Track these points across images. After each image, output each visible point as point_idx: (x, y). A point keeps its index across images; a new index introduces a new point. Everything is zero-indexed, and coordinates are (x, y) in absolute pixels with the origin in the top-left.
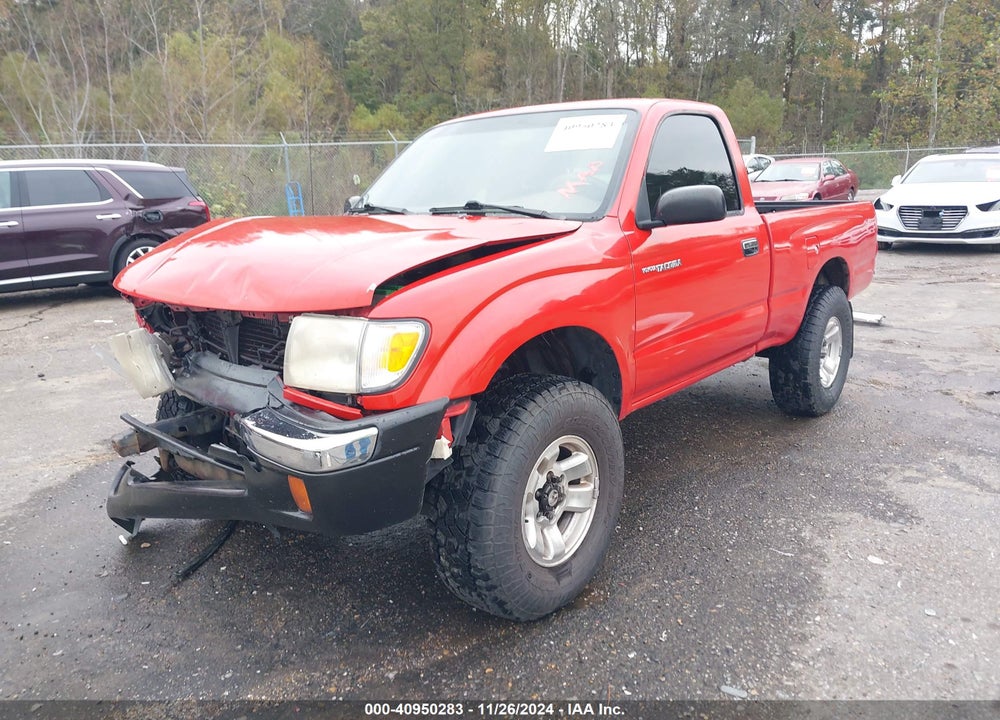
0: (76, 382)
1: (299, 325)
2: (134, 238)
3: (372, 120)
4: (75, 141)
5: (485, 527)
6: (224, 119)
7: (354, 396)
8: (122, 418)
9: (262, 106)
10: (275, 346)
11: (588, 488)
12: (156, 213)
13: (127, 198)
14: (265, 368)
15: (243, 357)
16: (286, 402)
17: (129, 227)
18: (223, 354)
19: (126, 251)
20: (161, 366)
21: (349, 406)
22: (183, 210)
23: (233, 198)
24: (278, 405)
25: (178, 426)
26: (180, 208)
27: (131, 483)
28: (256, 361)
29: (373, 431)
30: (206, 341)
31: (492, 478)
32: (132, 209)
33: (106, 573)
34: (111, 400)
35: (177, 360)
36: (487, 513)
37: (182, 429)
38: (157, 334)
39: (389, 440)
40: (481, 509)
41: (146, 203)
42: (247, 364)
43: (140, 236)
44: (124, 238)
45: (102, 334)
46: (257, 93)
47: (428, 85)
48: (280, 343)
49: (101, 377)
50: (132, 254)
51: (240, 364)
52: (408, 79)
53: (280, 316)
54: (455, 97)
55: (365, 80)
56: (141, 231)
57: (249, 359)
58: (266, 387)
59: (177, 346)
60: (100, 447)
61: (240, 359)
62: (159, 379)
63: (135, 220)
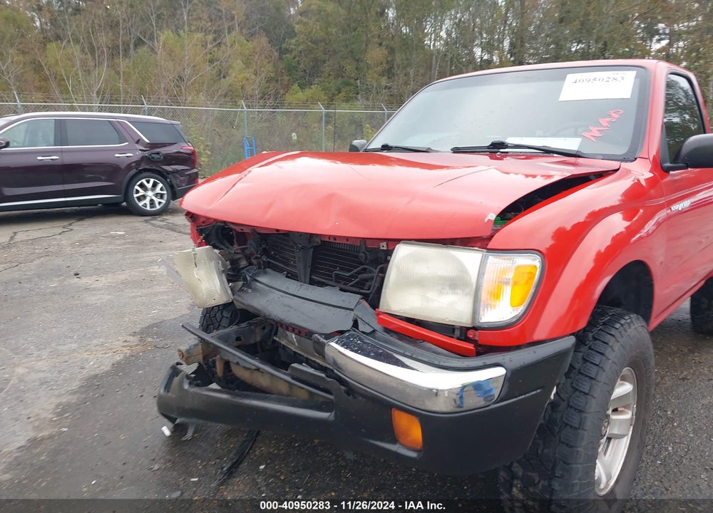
0: (104, 280)
1: (402, 252)
2: (140, 172)
3: (301, 95)
4: (94, 102)
5: (574, 466)
6: (198, 92)
7: (464, 330)
8: (183, 326)
9: (225, 83)
10: (355, 271)
11: (628, 415)
12: (158, 153)
13: (138, 142)
14: (341, 290)
15: (313, 277)
16: (378, 327)
17: (138, 163)
18: (288, 273)
19: (134, 181)
20: (221, 281)
21: (458, 339)
22: (178, 152)
23: (202, 147)
24: (369, 330)
25: (235, 336)
26: (175, 151)
27: (186, 386)
28: (330, 283)
29: (500, 371)
30: (269, 260)
31: (584, 415)
32: (141, 150)
33: (156, 467)
34: (134, 297)
35: (233, 274)
36: (578, 451)
37: (238, 339)
38: (217, 251)
39: (515, 379)
40: (572, 447)
41: (153, 146)
42: (321, 284)
43: (145, 170)
44: (134, 171)
45: (118, 242)
46: (222, 74)
47: (340, 73)
48: (362, 267)
49: (122, 277)
50: (138, 183)
51: (310, 284)
52: (326, 69)
53: (368, 242)
54: (358, 81)
55: (294, 67)
56: (147, 167)
57: (324, 281)
58: (352, 310)
59: (234, 262)
60: (131, 338)
61: (311, 279)
62: (219, 291)
63: (143, 158)
